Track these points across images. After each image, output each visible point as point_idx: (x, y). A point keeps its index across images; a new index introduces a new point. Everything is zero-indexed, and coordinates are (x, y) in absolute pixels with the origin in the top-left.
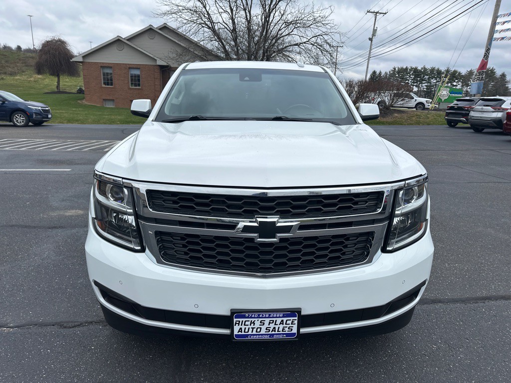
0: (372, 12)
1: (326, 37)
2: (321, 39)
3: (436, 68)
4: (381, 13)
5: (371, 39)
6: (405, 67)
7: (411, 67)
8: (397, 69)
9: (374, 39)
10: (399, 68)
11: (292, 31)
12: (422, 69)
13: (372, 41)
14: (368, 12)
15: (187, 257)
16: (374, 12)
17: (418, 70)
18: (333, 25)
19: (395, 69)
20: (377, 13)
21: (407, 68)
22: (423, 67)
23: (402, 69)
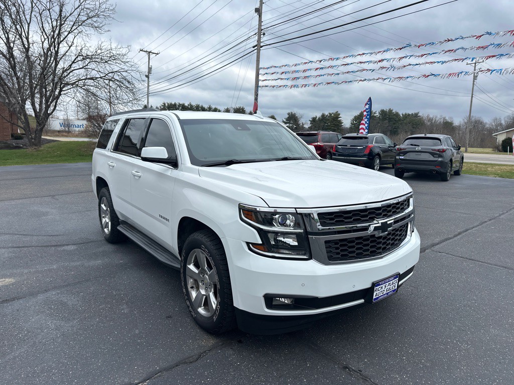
0: (145, 51)
1: (124, 74)
2: (118, 75)
3: (200, 105)
4: (153, 53)
5: (147, 76)
6: (173, 103)
7: (179, 103)
8: (166, 104)
9: (150, 77)
10: (168, 104)
11: (87, 65)
12: (189, 105)
13: (148, 78)
14: (141, 50)
15: (339, 256)
16: (147, 52)
17: (185, 106)
18: (133, 64)
19: (164, 104)
20: (150, 52)
21: (175, 104)
22: (189, 103)
23: (171, 104)
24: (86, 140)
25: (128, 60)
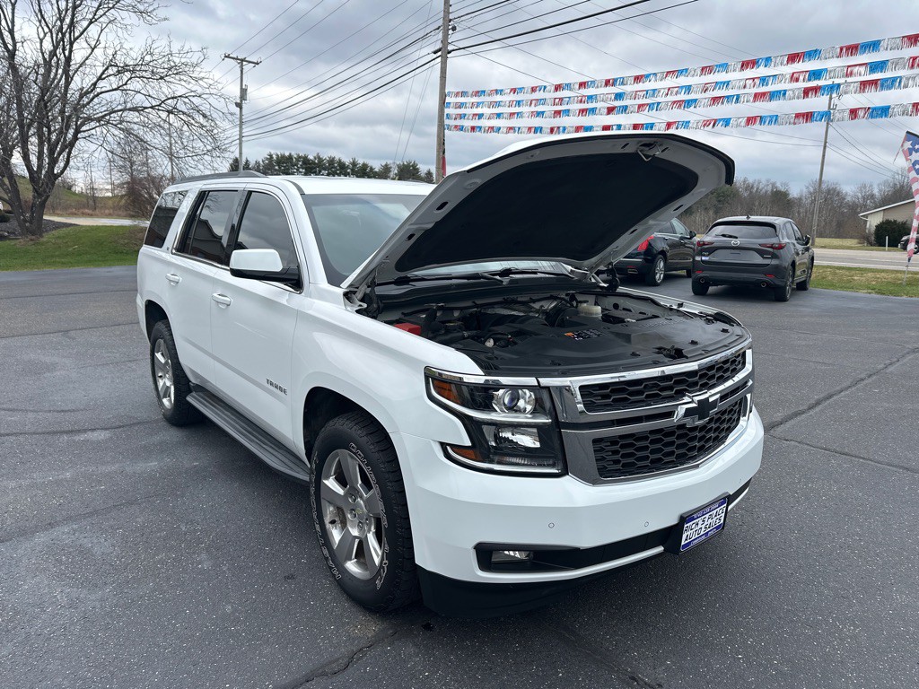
0: (233, 58)
1: (196, 101)
2: (185, 103)
3: (337, 159)
4: (250, 62)
5: (239, 105)
6: (287, 154)
7: (298, 155)
8: (275, 157)
9: (244, 106)
10: (277, 155)
11: (126, 84)
12: (315, 158)
13: (241, 108)
14: (226, 57)
15: (619, 467)
16: (237, 59)
17: (309, 160)
18: (211, 82)
19: (271, 156)
20: (242, 60)
21: (290, 157)
22: (315, 155)
23: (283, 156)
24: (127, 222)
25: (202, 75)
